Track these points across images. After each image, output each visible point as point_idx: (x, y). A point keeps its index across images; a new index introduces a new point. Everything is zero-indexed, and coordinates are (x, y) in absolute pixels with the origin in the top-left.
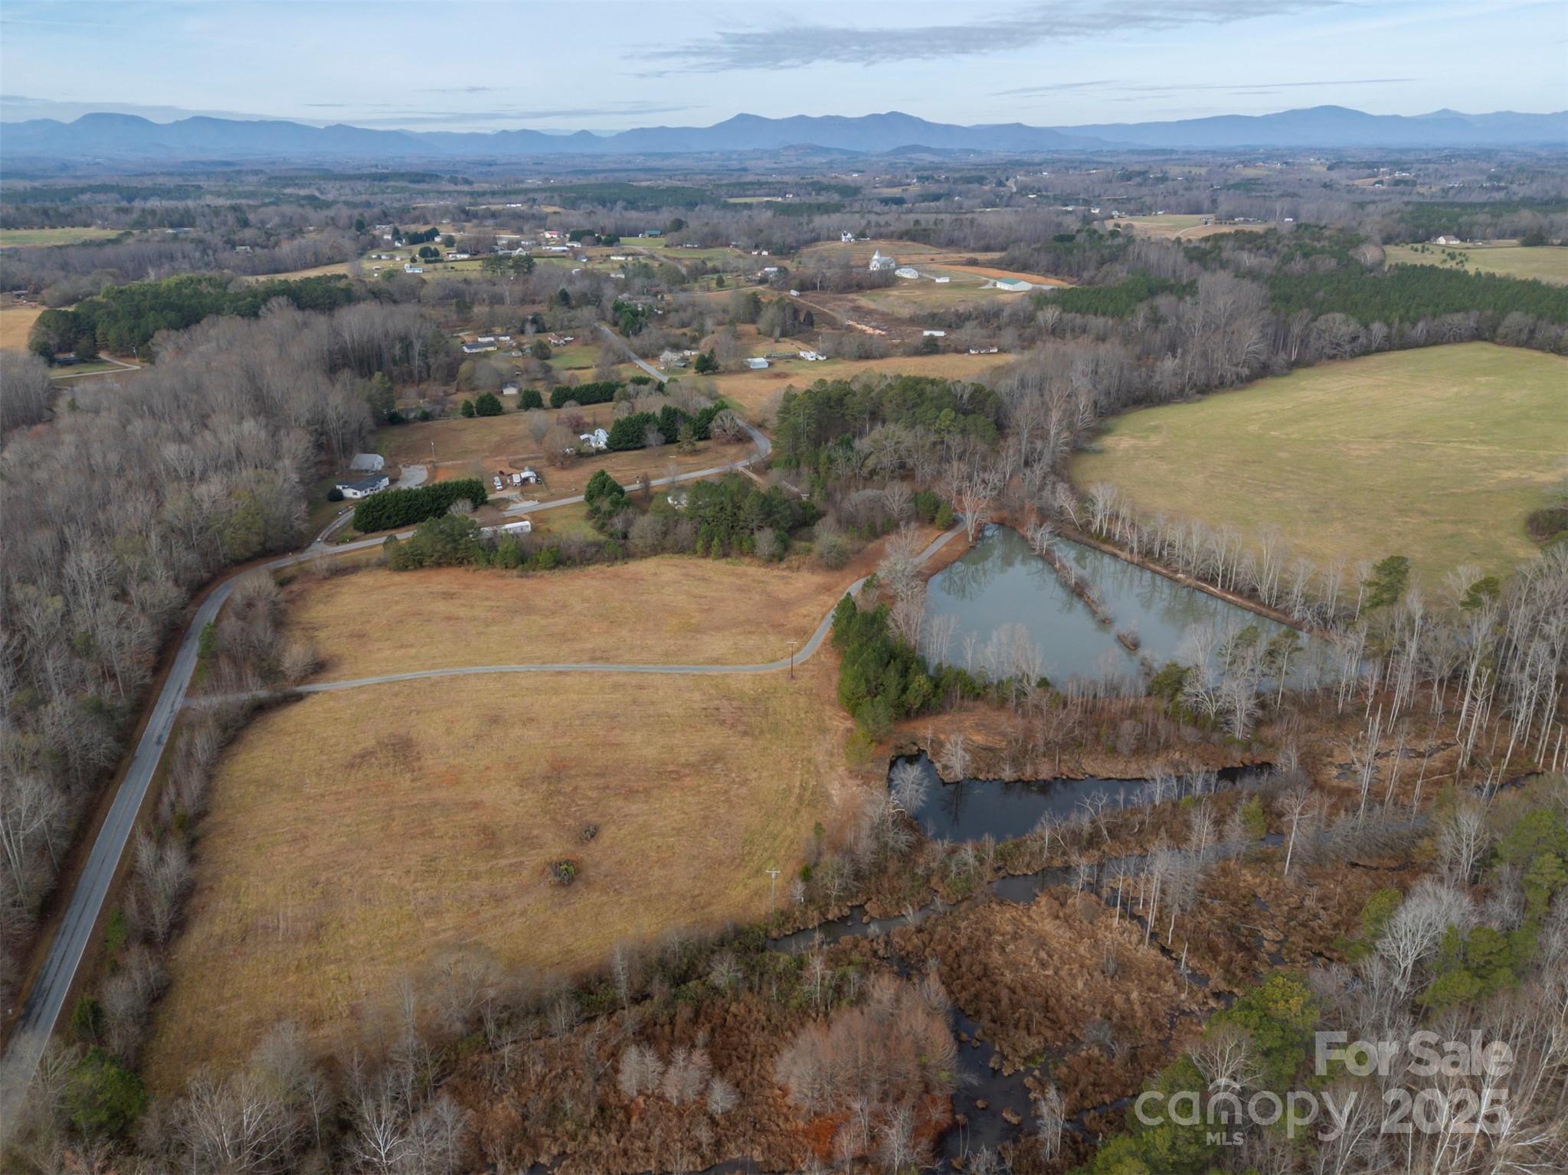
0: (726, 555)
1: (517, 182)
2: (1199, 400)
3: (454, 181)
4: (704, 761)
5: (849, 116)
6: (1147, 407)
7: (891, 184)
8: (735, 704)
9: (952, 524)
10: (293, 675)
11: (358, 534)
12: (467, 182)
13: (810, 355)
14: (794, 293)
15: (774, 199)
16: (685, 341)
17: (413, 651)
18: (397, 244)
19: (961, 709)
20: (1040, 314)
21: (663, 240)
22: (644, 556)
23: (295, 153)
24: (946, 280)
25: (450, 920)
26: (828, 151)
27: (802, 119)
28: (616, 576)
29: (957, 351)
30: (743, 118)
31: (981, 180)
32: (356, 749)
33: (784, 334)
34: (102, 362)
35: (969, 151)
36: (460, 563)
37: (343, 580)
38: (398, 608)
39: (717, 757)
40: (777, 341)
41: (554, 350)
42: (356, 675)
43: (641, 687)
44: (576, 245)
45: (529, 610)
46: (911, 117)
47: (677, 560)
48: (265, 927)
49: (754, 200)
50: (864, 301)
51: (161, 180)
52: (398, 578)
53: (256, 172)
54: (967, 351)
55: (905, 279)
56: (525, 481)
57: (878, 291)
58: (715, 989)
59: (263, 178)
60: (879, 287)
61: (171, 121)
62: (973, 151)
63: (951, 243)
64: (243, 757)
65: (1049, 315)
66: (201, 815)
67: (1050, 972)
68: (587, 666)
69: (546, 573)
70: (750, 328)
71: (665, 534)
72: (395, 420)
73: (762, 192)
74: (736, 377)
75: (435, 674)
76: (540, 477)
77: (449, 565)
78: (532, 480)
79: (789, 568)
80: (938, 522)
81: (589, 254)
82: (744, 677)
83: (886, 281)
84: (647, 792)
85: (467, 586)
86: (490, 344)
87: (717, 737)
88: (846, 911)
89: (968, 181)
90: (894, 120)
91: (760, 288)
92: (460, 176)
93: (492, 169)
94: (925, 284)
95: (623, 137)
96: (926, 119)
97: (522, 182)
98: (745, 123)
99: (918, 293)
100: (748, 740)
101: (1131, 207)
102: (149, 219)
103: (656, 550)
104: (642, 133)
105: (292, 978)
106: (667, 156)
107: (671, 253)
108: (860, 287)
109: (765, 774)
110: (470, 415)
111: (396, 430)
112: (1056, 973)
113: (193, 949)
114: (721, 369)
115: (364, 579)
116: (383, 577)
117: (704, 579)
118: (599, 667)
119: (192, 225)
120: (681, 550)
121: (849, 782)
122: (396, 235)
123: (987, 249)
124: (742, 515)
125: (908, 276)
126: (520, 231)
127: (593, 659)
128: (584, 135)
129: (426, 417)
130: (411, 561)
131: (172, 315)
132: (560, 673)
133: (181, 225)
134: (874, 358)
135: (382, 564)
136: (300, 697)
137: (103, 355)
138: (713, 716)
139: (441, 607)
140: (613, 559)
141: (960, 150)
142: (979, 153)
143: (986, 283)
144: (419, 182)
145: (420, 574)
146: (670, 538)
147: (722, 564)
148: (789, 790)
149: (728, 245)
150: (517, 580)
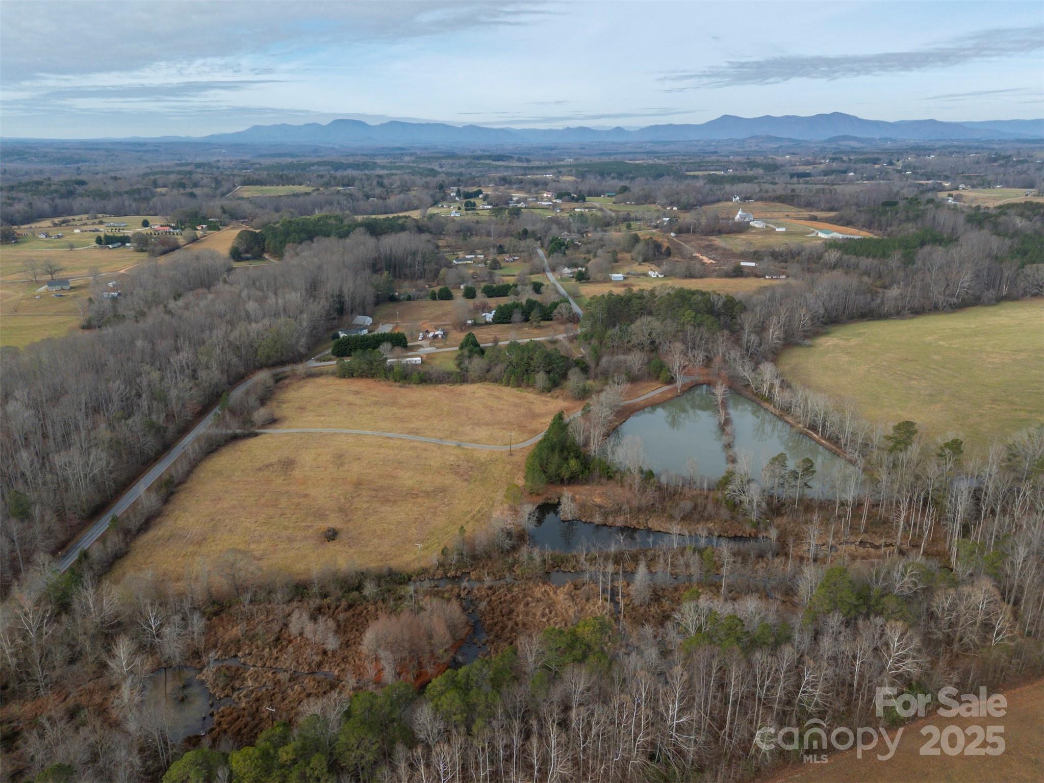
0: (519, 386)
1: (559, 160)
2: (912, 318)
3: (519, 160)
4: (434, 491)
5: (802, 115)
6: (869, 320)
7: (808, 163)
8: (470, 464)
9: (671, 381)
10: (259, 423)
11: (333, 357)
12: (528, 161)
13: (653, 274)
14: (673, 234)
15: (718, 173)
16: (581, 262)
17: (323, 418)
18: (457, 199)
19: (599, 483)
20: (826, 254)
21: (614, 199)
22: (473, 382)
23: (442, 142)
24: (783, 230)
25: (262, 546)
26: (780, 139)
27: (768, 118)
28: (452, 391)
29: (757, 276)
30: (726, 118)
31: (875, 161)
32: (266, 462)
33: (645, 260)
34: (265, 259)
35: (886, 139)
36: (373, 376)
37: (311, 380)
38: (328, 396)
39: (443, 490)
40: (640, 264)
41: (503, 264)
42: (289, 427)
43: (425, 450)
44: (558, 201)
45: (394, 403)
46: (848, 116)
47: (491, 386)
48: (181, 536)
49: (700, 173)
50: (718, 241)
51: (358, 158)
52: (338, 381)
53: (411, 155)
54: (764, 276)
55: (754, 228)
56: (435, 337)
57: (732, 235)
58: (365, 598)
59: (413, 158)
60: (734, 232)
61: (378, 123)
62: (891, 140)
63: (809, 205)
64: (215, 459)
65: (833, 256)
66: (181, 483)
67: (544, 620)
68: (404, 436)
69: (414, 386)
70: (628, 256)
71: (488, 371)
72: (393, 299)
73: (712, 168)
74: (599, 285)
75: (325, 431)
76: (445, 335)
77: (367, 377)
78: (440, 336)
79: (552, 396)
80: (661, 379)
81: (563, 207)
82: (483, 452)
83: (742, 228)
84: (395, 502)
85: (370, 389)
86: (471, 259)
87: (449, 479)
88: (459, 574)
89: (866, 161)
90: (837, 118)
91: (654, 231)
92: (523, 157)
93: (552, 152)
94: (768, 232)
95: (643, 131)
96: (860, 117)
97: (563, 160)
98: (727, 121)
99: (759, 237)
100: (465, 484)
101: (975, 182)
102: (333, 182)
103: (482, 379)
104: (656, 128)
105: (179, 560)
106: (667, 143)
107: (615, 207)
108: (719, 232)
109: (464, 502)
110: (434, 298)
111: (391, 305)
112: (548, 621)
113: (145, 540)
114: (591, 280)
115: (321, 381)
116: (331, 380)
117: (498, 398)
118: (411, 437)
119: (353, 185)
120: (496, 381)
121: (506, 512)
122: (458, 193)
123: (832, 209)
124: (533, 363)
125: (756, 226)
126: (529, 192)
127: (410, 433)
128: (619, 130)
129: (409, 298)
130: (347, 374)
131: (303, 235)
132: (389, 438)
133: (348, 185)
134: (696, 278)
135: (333, 374)
136: (256, 435)
137: (266, 256)
138: (455, 469)
139: (350, 398)
140: (454, 382)
141: (880, 139)
142: (895, 141)
143: (813, 232)
144: (498, 160)
145: (350, 380)
146: (491, 373)
147: (515, 391)
148: (468, 513)
149: (654, 203)
150: (398, 389)
